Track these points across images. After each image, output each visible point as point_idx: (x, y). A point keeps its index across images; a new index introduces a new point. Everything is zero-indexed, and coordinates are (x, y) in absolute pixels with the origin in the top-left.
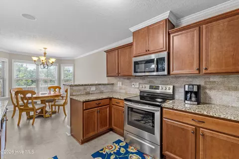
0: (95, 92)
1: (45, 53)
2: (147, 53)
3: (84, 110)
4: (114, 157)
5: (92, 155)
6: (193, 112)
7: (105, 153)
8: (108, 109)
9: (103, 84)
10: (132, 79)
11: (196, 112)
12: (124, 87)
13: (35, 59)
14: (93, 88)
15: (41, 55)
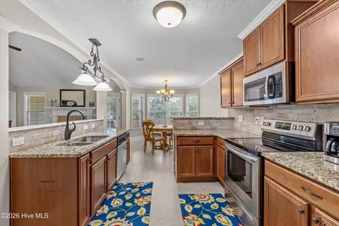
0: (204, 128)
1: (166, 86)
2: (259, 68)
3: (178, 146)
4: (200, 207)
5: (179, 195)
6: (301, 172)
7: (192, 199)
8: (211, 150)
9: (215, 119)
10: (256, 112)
11: (306, 174)
12: (245, 123)
13: (158, 92)
14: (201, 123)
15: (163, 89)
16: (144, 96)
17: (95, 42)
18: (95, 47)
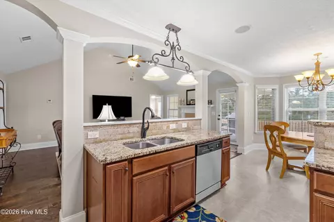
1: (318, 64)
16: (276, 87)
17: (173, 28)
18: (172, 34)
